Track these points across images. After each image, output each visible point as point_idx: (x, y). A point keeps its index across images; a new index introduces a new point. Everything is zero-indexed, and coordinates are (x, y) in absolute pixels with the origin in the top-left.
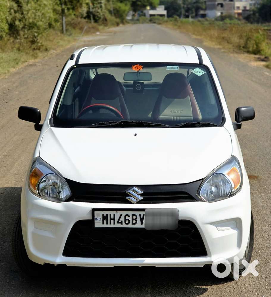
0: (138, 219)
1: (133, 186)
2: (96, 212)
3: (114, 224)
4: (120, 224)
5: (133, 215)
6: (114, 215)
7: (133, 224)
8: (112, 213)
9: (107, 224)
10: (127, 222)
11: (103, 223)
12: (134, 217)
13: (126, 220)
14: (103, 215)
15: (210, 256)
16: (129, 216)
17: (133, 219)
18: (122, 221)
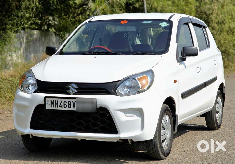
0: (72, 105)
1: (72, 83)
2: (47, 99)
3: (58, 107)
4: (61, 107)
5: (69, 102)
6: (58, 101)
7: (69, 107)
8: (56, 100)
9: (53, 107)
10: (65, 106)
11: (51, 107)
12: (70, 103)
13: (64, 105)
14: (51, 101)
16: (66, 102)
17: (69, 105)
18: (62, 105)
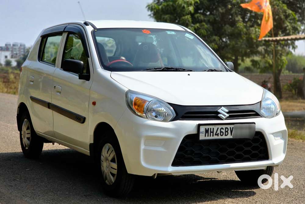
0: (229, 132)
1: (221, 106)
2: (201, 127)
3: (213, 136)
4: (217, 136)
5: (226, 128)
6: (213, 129)
7: (226, 135)
8: (212, 127)
9: (208, 136)
10: (222, 134)
11: (205, 136)
12: (227, 130)
13: (221, 132)
14: (206, 129)
15: (271, 160)
16: (223, 129)
17: (226, 132)
18: (218, 133)
